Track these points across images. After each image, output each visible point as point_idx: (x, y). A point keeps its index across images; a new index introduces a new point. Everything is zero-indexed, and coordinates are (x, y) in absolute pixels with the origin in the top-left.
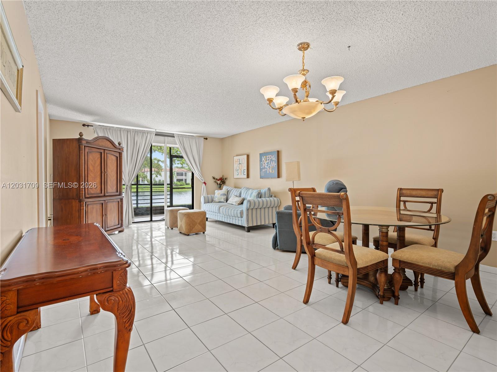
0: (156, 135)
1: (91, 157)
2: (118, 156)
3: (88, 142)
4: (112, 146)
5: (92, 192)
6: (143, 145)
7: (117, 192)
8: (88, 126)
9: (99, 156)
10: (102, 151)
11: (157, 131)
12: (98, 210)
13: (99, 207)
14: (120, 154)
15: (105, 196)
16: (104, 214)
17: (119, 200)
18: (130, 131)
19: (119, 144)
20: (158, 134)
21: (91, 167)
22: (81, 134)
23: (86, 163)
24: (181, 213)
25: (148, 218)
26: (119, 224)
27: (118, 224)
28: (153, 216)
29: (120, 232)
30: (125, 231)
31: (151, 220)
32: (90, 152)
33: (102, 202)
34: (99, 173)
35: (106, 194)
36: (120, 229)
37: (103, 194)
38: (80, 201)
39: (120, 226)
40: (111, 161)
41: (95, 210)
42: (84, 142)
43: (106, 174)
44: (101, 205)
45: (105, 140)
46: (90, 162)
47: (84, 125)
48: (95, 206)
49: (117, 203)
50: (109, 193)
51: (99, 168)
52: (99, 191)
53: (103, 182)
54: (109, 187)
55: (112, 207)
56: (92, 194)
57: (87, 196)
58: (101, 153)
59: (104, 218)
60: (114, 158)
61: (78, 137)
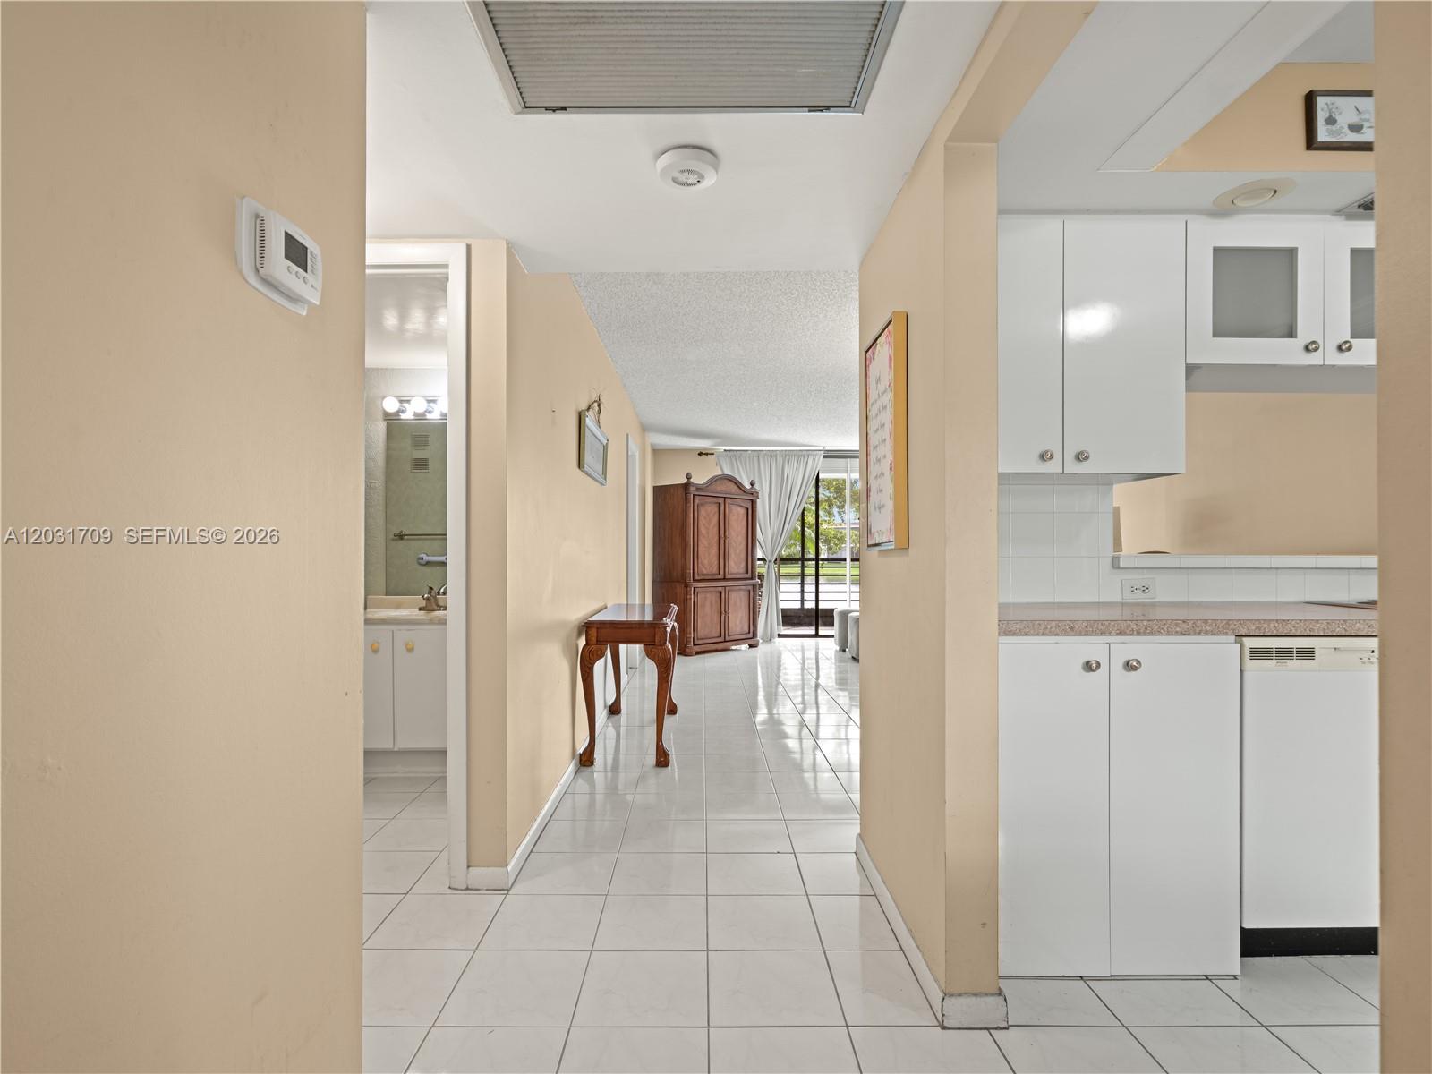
0: (825, 457)
1: (703, 512)
2: (749, 506)
3: (698, 488)
4: (738, 490)
5: (705, 572)
6: (799, 478)
7: (747, 573)
8: (707, 454)
9: (717, 510)
10: (721, 501)
11: (827, 449)
12: (714, 602)
13: (714, 597)
14: (753, 503)
15: (724, 579)
16: (723, 610)
17: (751, 588)
18: (776, 456)
19: (752, 484)
20: (830, 455)
21: (703, 530)
22: (689, 476)
23: (696, 522)
24: (851, 617)
25: (812, 631)
26: (749, 632)
27: (747, 631)
28: (820, 628)
29: (751, 646)
30: (760, 646)
31: (817, 635)
32: (702, 504)
33: (720, 589)
34: (717, 538)
35: (728, 577)
36: (751, 642)
37: (721, 576)
38: (687, 586)
39: (751, 635)
40: (737, 515)
41: (708, 604)
42: (692, 489)
43: (727, 541)
44: (719, 595)
45: (726, 481)
46: (702, 522)
47: (700, 454)
48: (708, 595)
49: (747, 593)
50: (732, 574)
51: (716, 529)
52: (715, 570)
53: (723, 554)
54: (732, 563)
55: (738, 600)
56: (703, 575)
57: (697, 578)
58: (720, 504)
59: (723, 616)
60: (742, 511)
61: (684, 480)
